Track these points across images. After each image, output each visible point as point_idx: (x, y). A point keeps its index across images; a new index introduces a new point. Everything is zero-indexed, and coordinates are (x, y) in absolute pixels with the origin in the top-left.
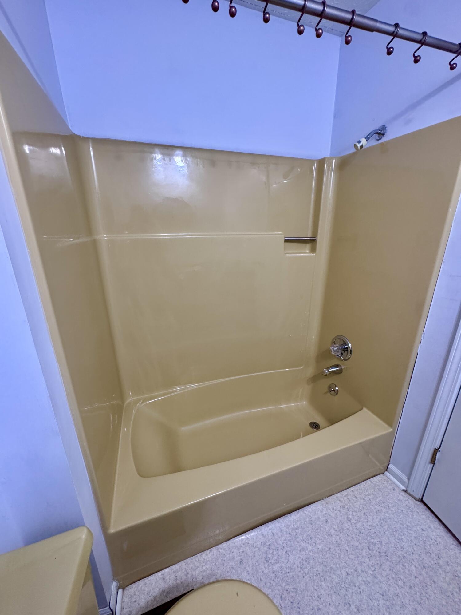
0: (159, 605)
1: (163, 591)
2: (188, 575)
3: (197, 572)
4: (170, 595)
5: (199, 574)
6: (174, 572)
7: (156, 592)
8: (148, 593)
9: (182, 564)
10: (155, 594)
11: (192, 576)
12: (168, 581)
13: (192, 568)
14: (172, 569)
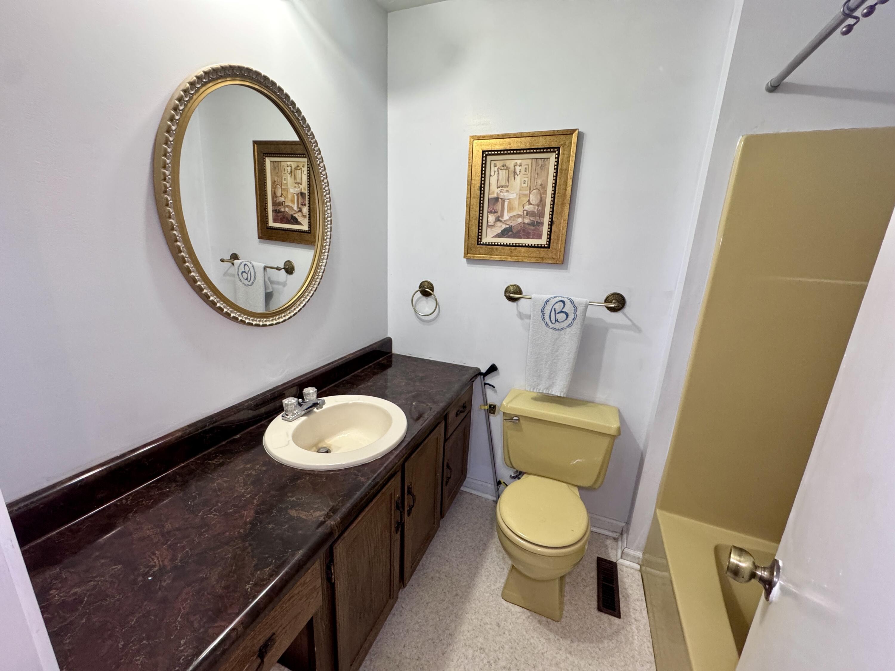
0: (620, 589)
1: (628, 596)
2: (634, 620)
3: (635, 630)
4: (623, 599)
5: (632, 629)
6: (641, 610)
7: (630, 591)
8: (631, 586)
9: (646, 620)
10: (629, 590)
11: (633, 624)
12: (635, 603)
13: (639, 626)
14: (644, 610)
